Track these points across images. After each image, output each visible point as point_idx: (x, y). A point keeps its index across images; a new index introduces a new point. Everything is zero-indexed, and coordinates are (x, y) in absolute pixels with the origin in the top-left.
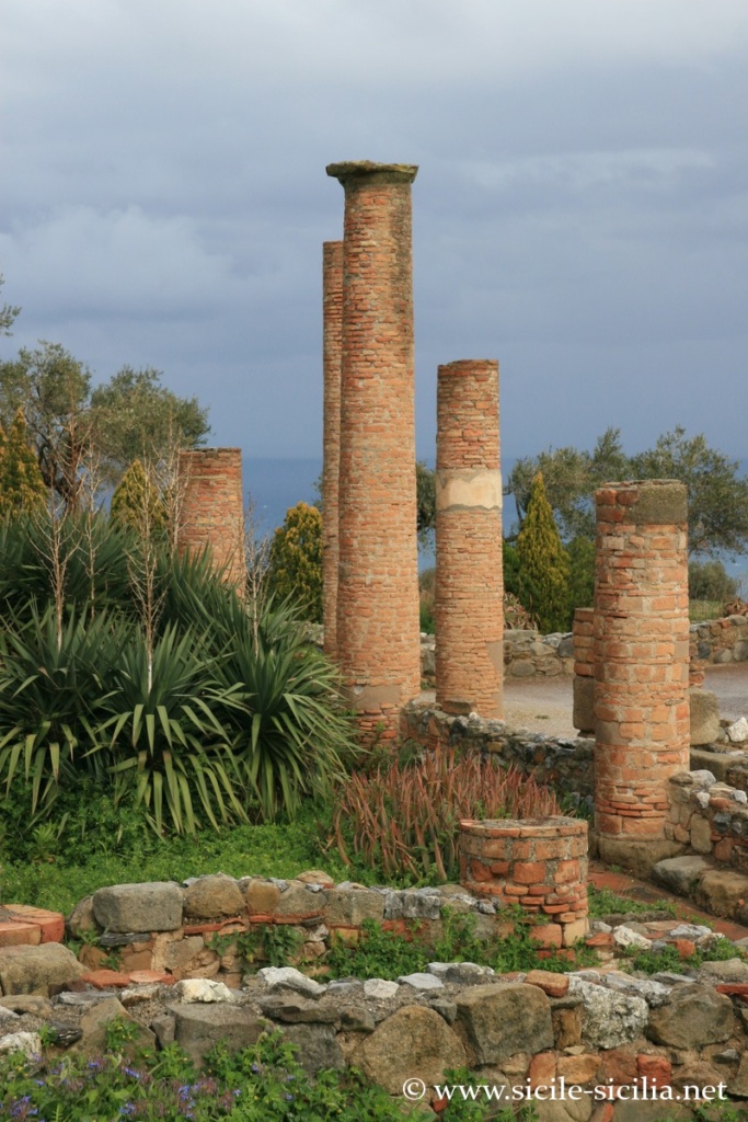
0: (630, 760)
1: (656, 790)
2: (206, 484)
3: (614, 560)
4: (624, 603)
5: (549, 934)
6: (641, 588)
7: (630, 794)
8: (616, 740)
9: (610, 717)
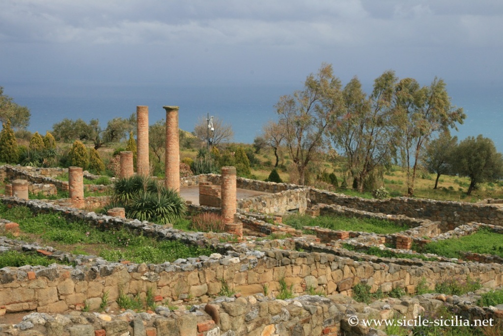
0: (228, 212)
1: (232, 216)
2: (127, 159)
3: (226, 180)
4: (227, 187)
5: (239, 238)
6: (230, 185)
7: (228, 217)
8: (226, 209)
9: (225, 205)
